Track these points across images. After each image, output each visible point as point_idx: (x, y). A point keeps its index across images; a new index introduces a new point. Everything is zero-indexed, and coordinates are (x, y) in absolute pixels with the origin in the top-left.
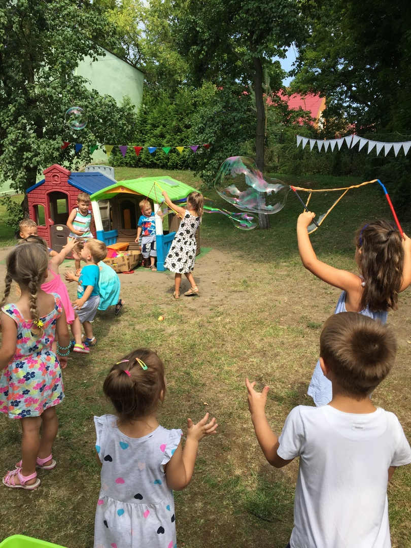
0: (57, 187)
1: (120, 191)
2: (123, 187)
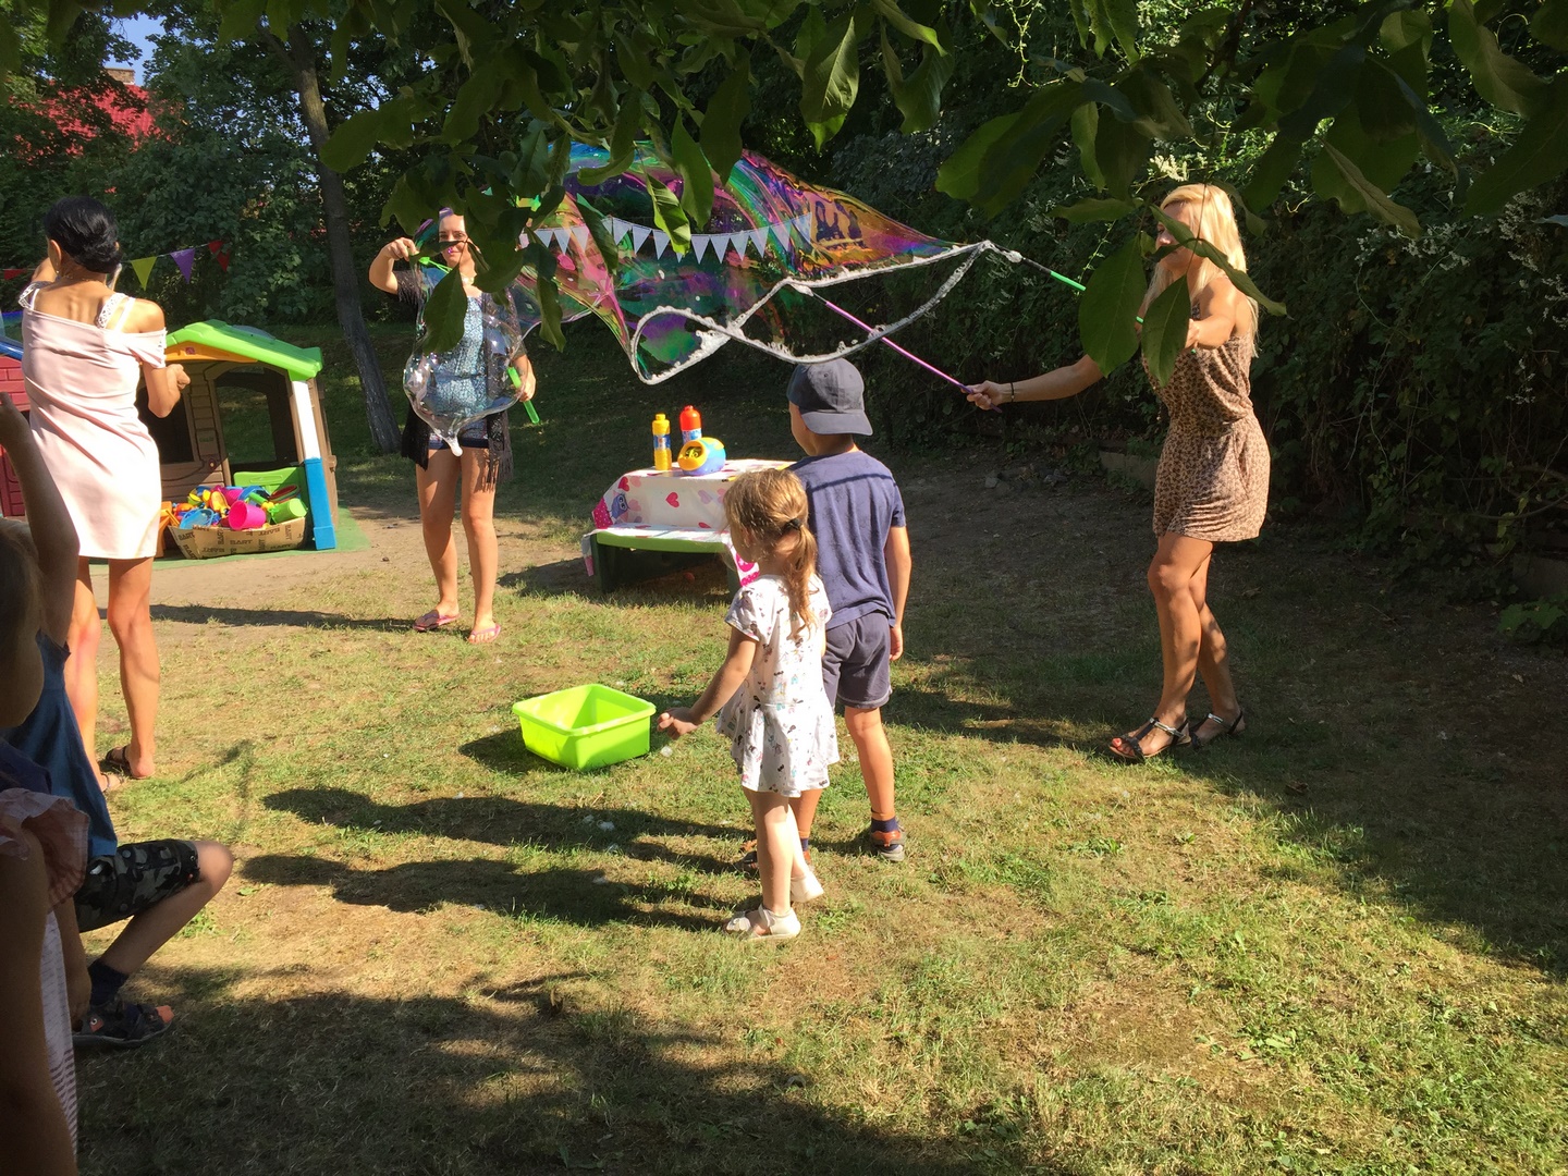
2: (190, 346)
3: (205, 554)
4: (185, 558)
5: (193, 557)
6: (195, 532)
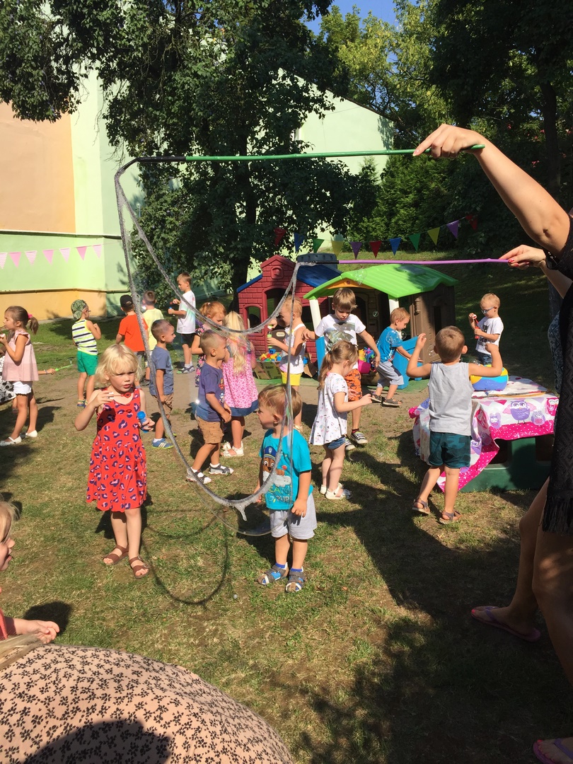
2: (348, 281)
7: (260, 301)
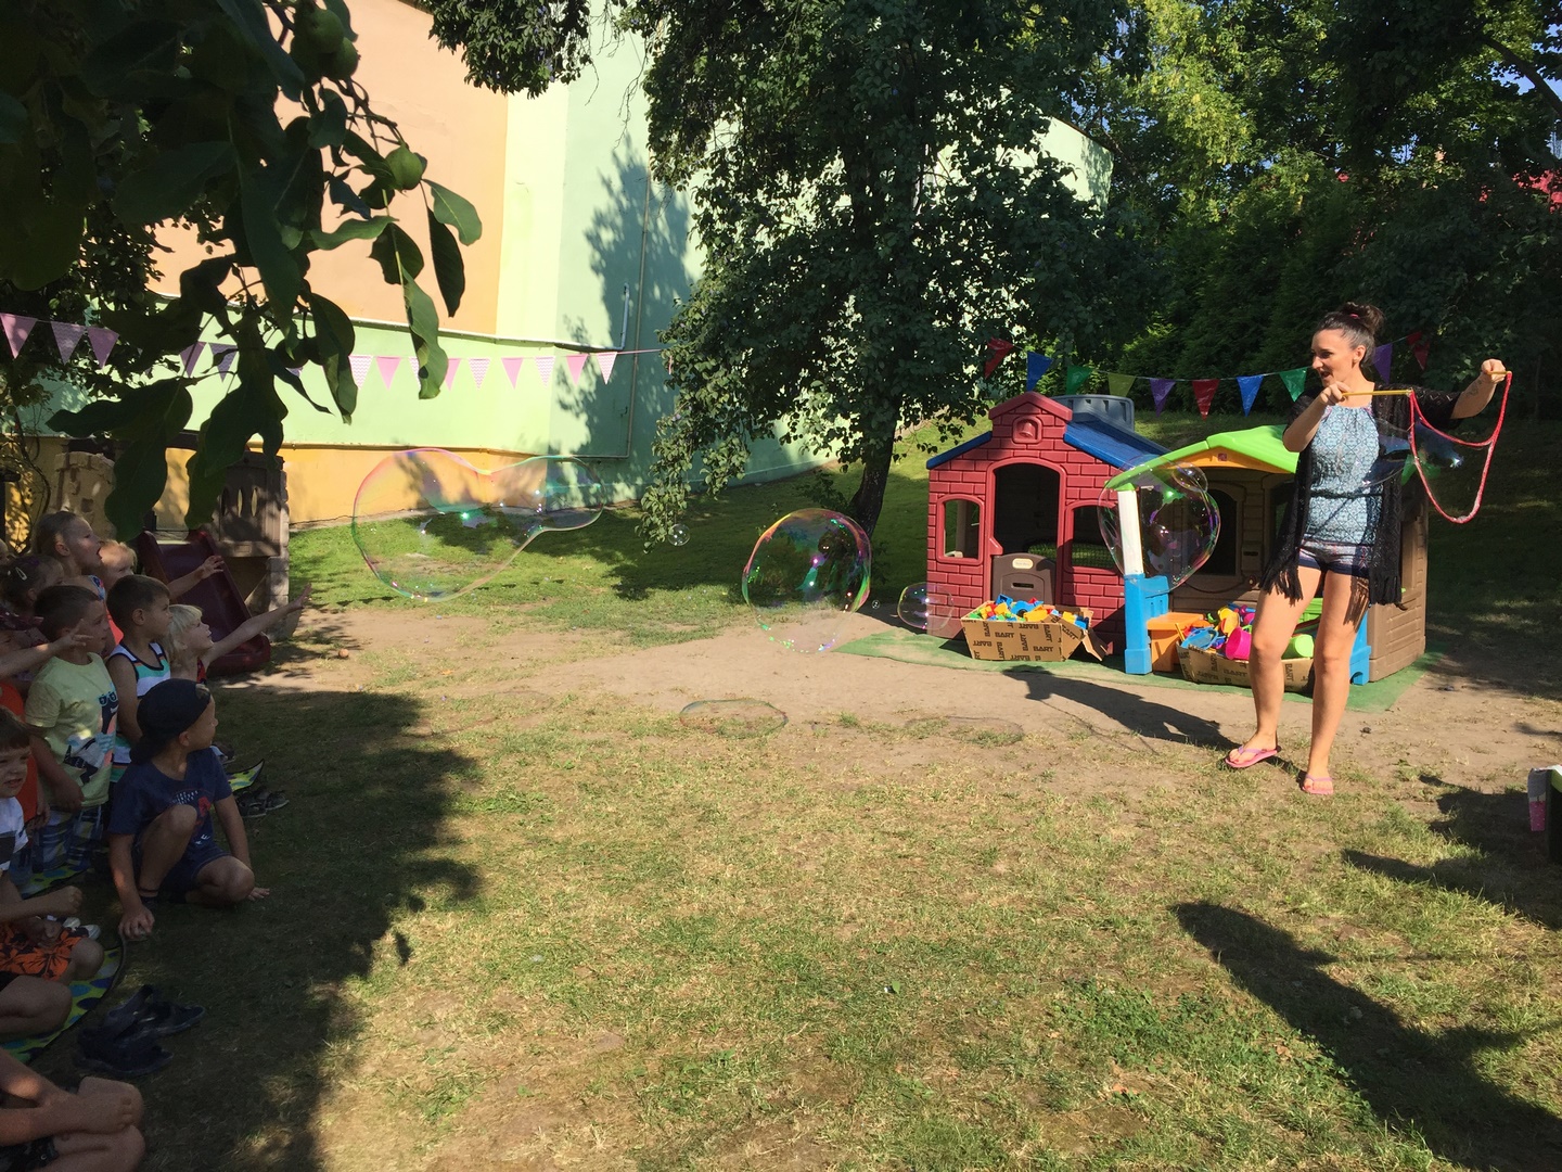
0: (1026, 452)
1: (1215, 462)
2: (1222, 452)
3: (1200, 678)
4: (1182, 678)
5: (1190, 679)
6: (1192, 654)
7: (980, 488)
